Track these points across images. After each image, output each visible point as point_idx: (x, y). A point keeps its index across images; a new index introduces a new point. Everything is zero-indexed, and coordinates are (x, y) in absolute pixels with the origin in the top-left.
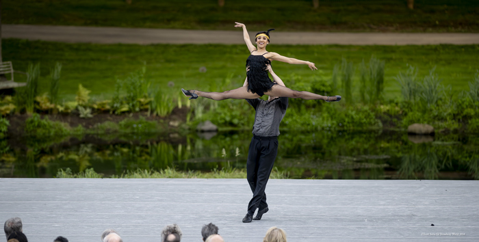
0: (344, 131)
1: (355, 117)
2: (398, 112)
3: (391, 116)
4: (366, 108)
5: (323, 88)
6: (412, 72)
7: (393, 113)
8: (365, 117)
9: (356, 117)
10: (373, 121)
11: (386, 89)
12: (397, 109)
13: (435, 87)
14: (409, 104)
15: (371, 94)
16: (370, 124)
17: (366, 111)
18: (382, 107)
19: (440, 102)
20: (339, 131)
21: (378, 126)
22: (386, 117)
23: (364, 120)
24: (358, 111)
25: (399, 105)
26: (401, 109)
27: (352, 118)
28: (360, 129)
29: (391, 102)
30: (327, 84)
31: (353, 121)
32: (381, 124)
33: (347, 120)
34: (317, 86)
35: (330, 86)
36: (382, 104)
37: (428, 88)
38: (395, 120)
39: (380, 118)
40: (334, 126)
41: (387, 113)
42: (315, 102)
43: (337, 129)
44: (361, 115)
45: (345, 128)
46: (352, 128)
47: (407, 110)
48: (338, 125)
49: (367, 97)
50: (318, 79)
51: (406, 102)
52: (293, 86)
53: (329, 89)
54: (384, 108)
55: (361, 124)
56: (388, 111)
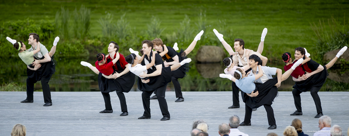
0: (63, 57)
1: (70, 48)
2: (100, 44)
3: (95, 47)
4: (78, 42)
5: (49, 28)
6: (109, 17)
7: (96, 45)
8: (78, 48)
9: (72, 48)
10: (82, 50)
11: (91, 28)
12: (99, 42)
13: (125, 27)
14: (107, 39)
15: (81, 32)
16: (81, 52)
17: (78, 44)
18: (89, 41)
19: (128, 38)
20: (60, 57)
21: (86, 53)
22: (92, 48)
23: (77, 50)
24: (73, 44)
25: (101, 39)
26: (102, 42)
27: (69, 48)
28: (74, 56)
29: (95, 37)
30: (52, 25)
31: (69, 51)
32: (88, 53)
33: (65, 50)
34: (45, 27)
35: (53, 26)
36: (89, 39)
37: (119, 28)
38: (98, 50)
39: (88, 48)
40: (56, 54)
41: (93, 45)
42: (43, 38)
43: (59, 56)
44: (74, 47)
45: (64, 55)
46: (68, 55)
47: (106, 43)
48: (59, 53)
49: (79, 34)
50: (45, 22)
51: (105, 38)
52: (28, 26)
53: (53, 29)
54: (90, 42)
55: (75, 52)
56: (93, 43)
